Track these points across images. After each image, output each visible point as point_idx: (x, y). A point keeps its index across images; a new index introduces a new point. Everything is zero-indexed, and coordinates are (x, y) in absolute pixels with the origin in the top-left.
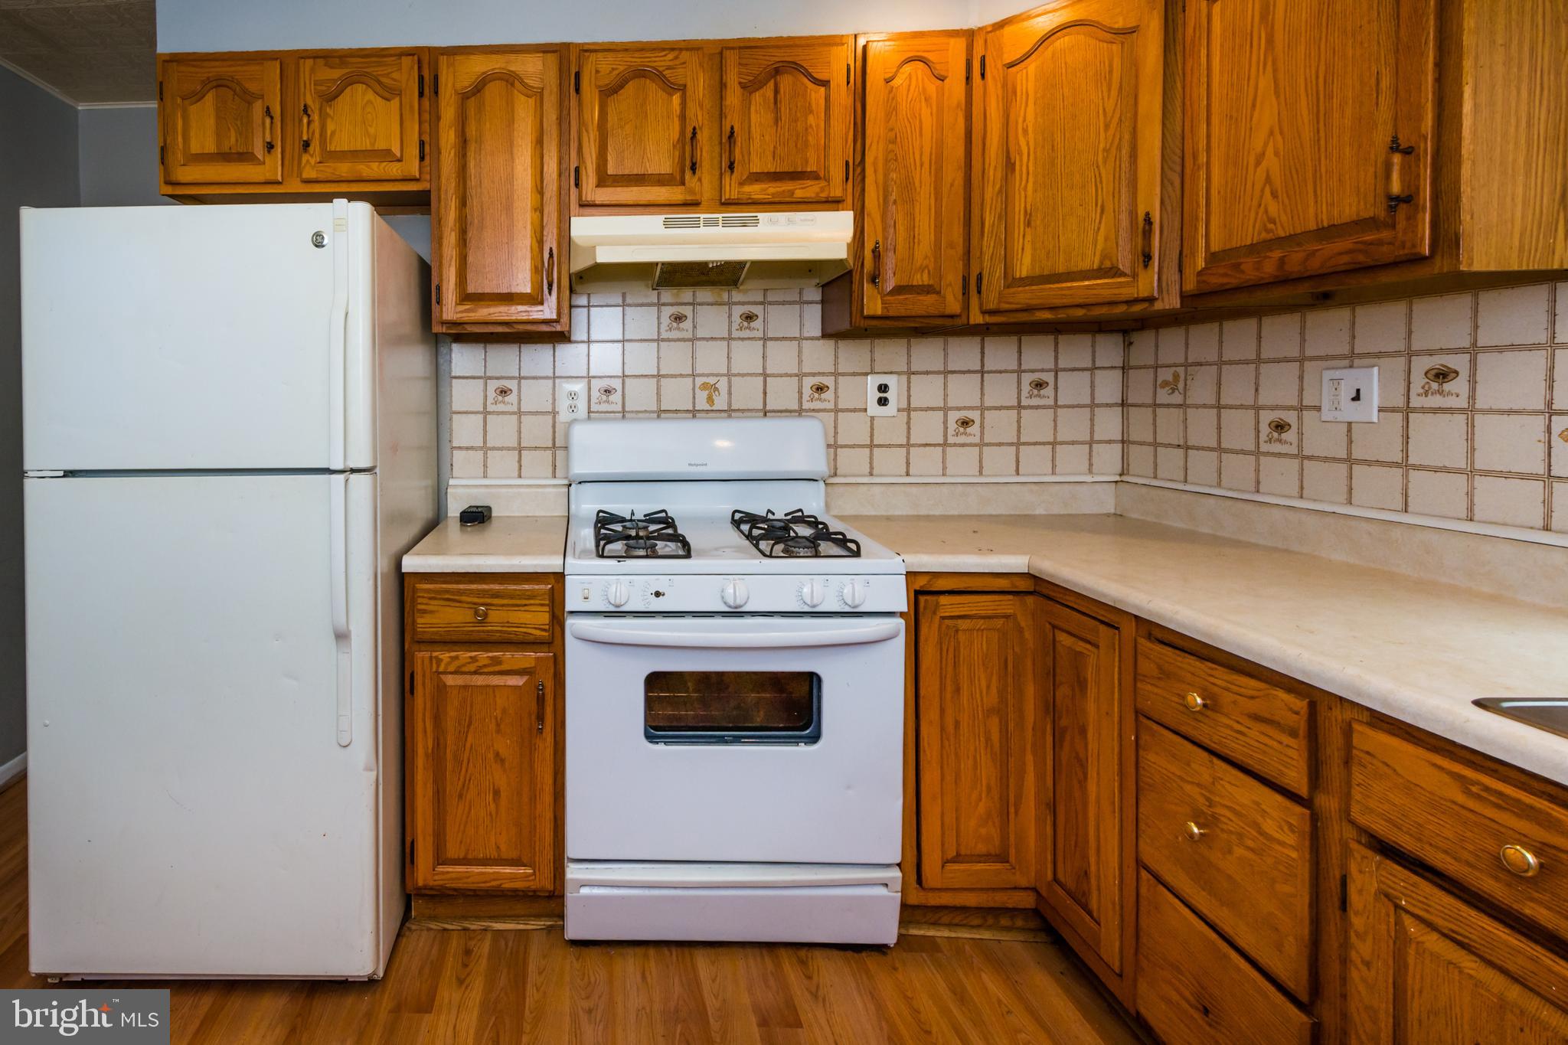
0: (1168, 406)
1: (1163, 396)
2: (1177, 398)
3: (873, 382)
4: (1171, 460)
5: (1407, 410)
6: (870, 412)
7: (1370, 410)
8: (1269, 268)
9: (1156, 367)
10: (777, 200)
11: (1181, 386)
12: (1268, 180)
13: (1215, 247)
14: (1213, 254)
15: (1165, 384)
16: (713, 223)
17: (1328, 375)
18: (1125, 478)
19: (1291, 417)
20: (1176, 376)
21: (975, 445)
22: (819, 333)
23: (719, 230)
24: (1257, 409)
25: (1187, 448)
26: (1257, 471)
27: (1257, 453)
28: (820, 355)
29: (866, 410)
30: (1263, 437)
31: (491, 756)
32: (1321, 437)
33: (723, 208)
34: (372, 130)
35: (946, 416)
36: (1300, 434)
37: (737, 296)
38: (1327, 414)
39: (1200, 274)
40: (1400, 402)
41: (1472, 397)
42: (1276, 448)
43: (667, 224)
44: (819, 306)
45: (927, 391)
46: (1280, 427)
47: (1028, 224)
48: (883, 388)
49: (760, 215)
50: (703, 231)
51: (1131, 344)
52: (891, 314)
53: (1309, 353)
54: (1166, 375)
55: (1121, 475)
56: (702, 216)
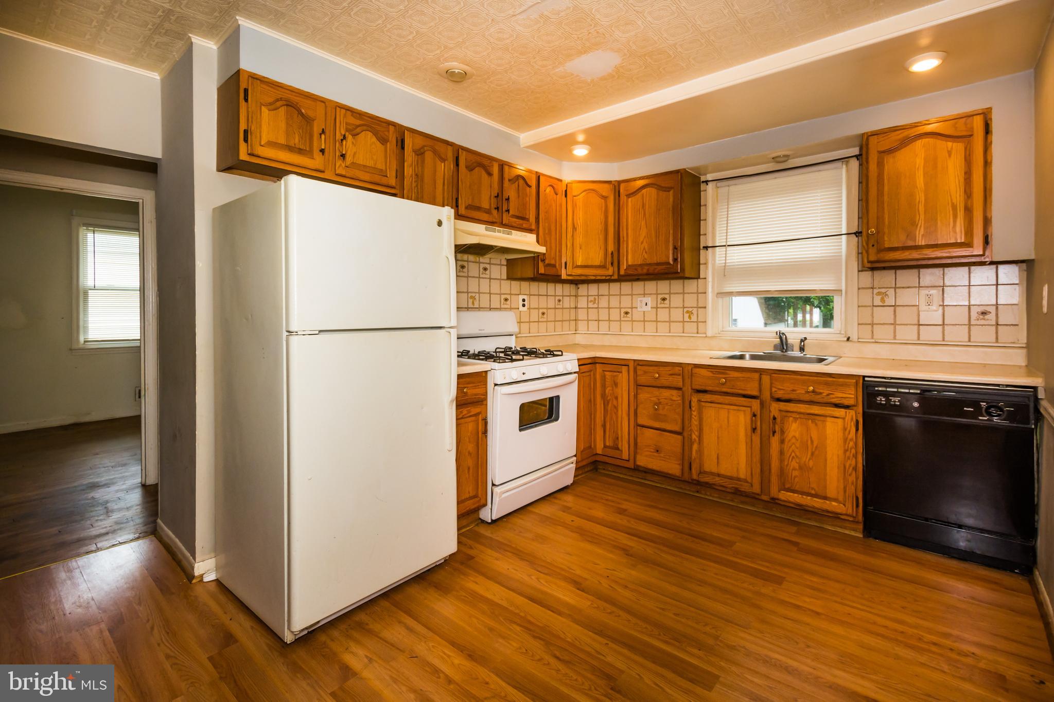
0: (592, 308)
1: (591, 305)
2: (596, 306)
3: (521, 297)
4: (593, 325)
5: (657, 308)
6: (520, 310)
7: (648, 308)
8: (645, 271)
9: (588, 296)
10: (518, 227)
11: (597, 302)
12: (644, 249)
13: (630, 263)
14: (629, 265)
15: (591, 301)
16: (499, 231)
17: (639, 299)
18: (577, 332)
19: (629, 310)
20: (595, 299)
21: (545, 322)
22: (506, 278)
23: (501, 235)
24: (620, 308)
25: (599, 321)
26: (620, 325)
27: (620, 321)
28: (507, 286)
29: (519, 308)
30: (622, 316)
31: (467, 453)
32: (637, 315)
33: (501, 226)
34: (375, 157)
35: (539, 311)
36: (632, 315)
37: (482, 260)
38: (639, 309)
39: (625, 270)
40: (655, 306)
41: (670, 304)
42: (626, 319)
43: (487, 229)
44: (506, 267)
45: (534, 302)
46: (627, 313)
47: (581, 248)
48: (524, 300)
49: (513, 231)
50: (497, 234)
51: (578, 288)
52: (546, 273)
53: (634, 293)
54: (591, 298)
55: (576, 331)
56: (497, 228)
